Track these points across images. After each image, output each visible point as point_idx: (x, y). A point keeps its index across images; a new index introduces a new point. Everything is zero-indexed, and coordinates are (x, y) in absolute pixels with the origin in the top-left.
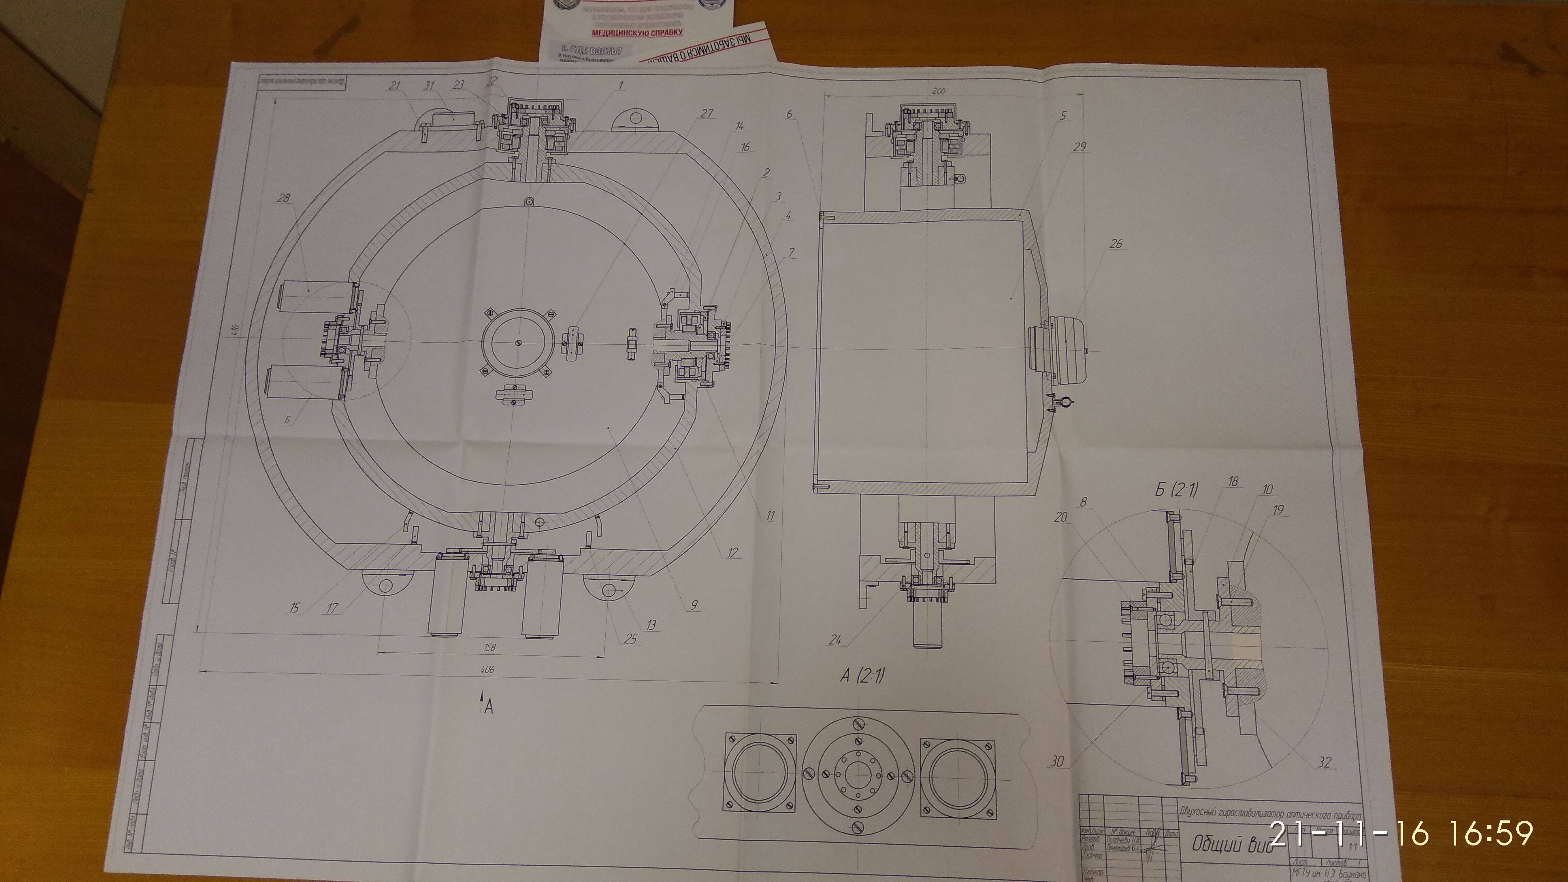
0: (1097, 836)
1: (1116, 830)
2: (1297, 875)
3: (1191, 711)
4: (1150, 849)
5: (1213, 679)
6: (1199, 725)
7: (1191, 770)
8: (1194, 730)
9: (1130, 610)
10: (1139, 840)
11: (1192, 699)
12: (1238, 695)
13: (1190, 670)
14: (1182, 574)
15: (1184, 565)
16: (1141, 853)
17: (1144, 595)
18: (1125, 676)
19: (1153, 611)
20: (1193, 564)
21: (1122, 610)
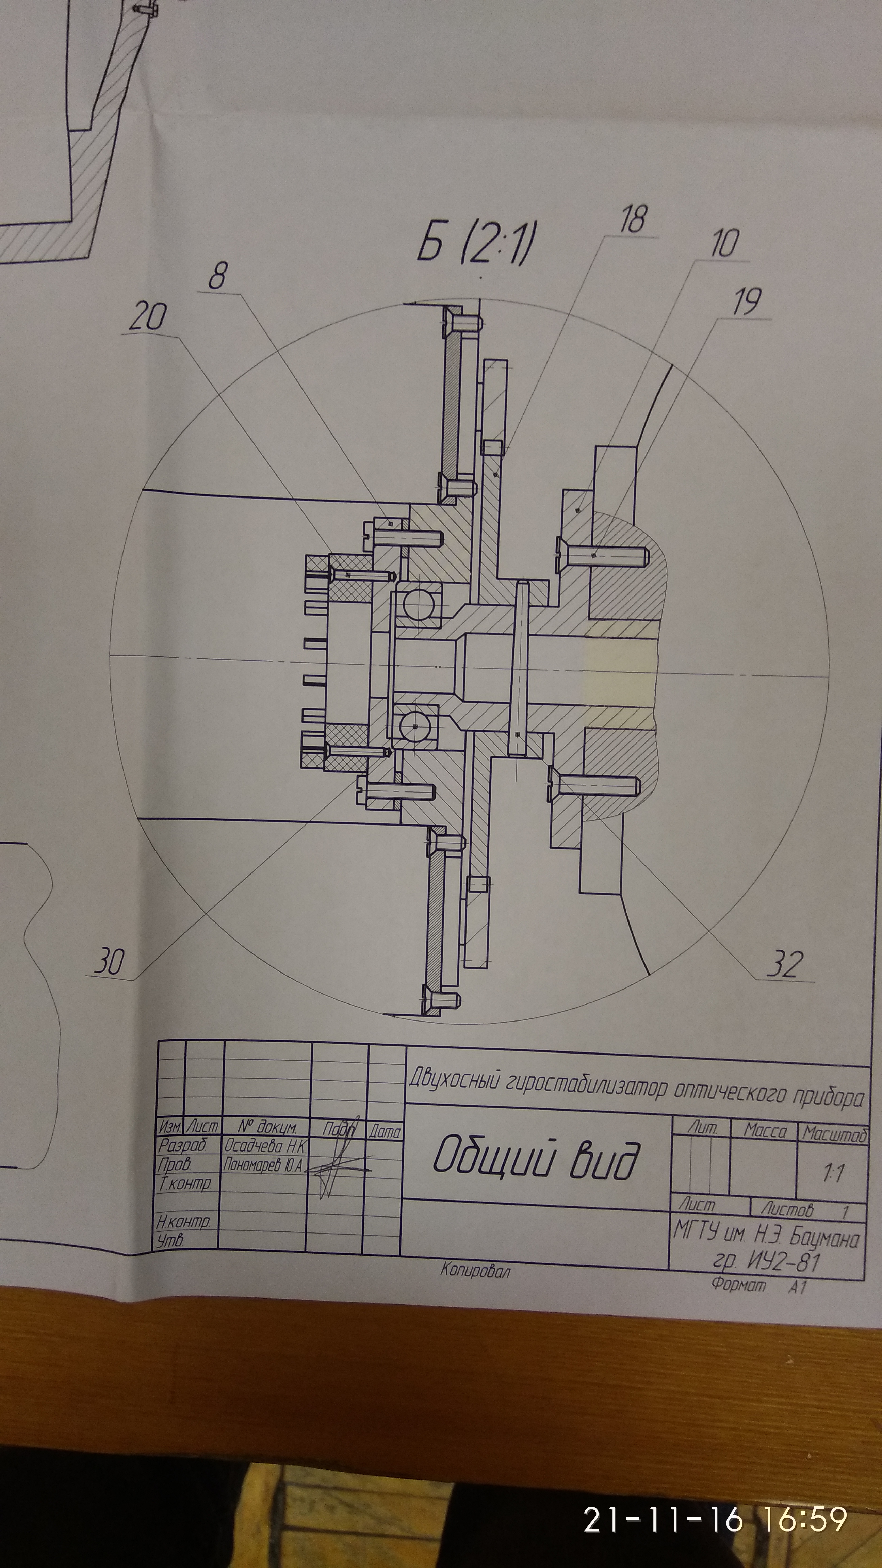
0: (199, 1138)
1: (249, 1123)
2: (686, 1235)
3: (462, 836)
4: (329, 1168)
5: (525, 756)
6: (479, 869)
7: (449, 978)
8: (464, 881)
9: (328, 577)
10: (306, 1146)
11: (467, 802)
12: (583, 794)
13: (470, 735)
14: (473, 482)
15: (479, 458)
16: (308, 1175)
17: (366, 537)
18: (303, 748)
19: (389, 580)
20: (502, 455)
21: (307, 576)
